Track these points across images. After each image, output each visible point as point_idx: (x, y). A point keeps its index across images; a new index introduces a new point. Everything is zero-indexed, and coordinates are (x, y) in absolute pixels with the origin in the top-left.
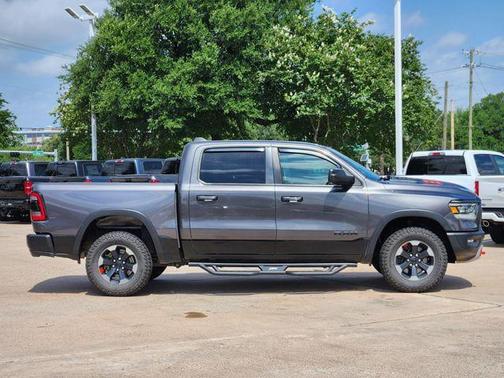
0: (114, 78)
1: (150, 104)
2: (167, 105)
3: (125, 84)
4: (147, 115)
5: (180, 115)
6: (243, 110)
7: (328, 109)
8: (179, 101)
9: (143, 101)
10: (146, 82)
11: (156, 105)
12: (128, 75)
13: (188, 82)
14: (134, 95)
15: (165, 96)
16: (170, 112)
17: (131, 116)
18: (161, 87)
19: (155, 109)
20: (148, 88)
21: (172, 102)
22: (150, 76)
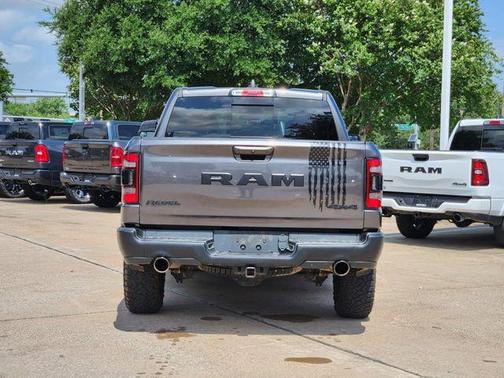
0: (103, 24)
1: (146, 57)
2: (166, 57)
3: (116, 32)
4: (142, 69)
5: (182, 72)
6: (258, 72)
7: (362, 67)
8: (181, 53)
9: (136, 52)
10: (141, 29)
11: (152, 57)
12: (118, 20)
13: (192, 30)
14: (124, 43)
15: (164, 47)
16: (169, 67)
17: (121, 69)
18: (157, 35)
19: (152, 62)
20: (144, 35)
21: (173, 54)
22: (145, 22)
